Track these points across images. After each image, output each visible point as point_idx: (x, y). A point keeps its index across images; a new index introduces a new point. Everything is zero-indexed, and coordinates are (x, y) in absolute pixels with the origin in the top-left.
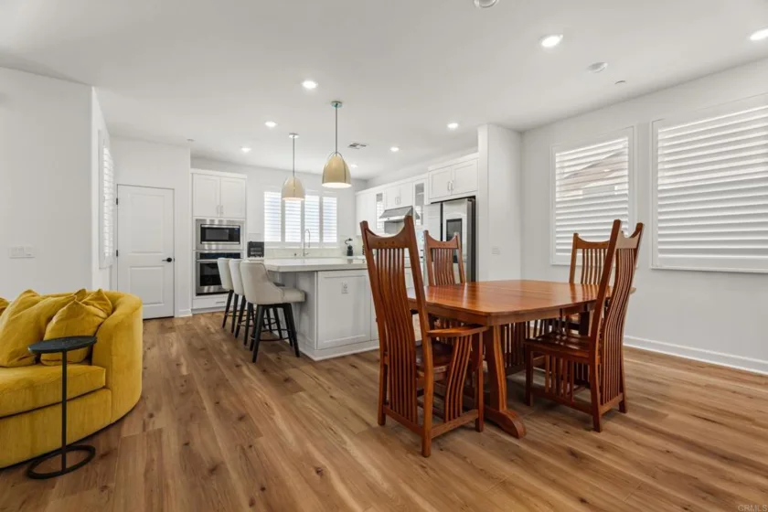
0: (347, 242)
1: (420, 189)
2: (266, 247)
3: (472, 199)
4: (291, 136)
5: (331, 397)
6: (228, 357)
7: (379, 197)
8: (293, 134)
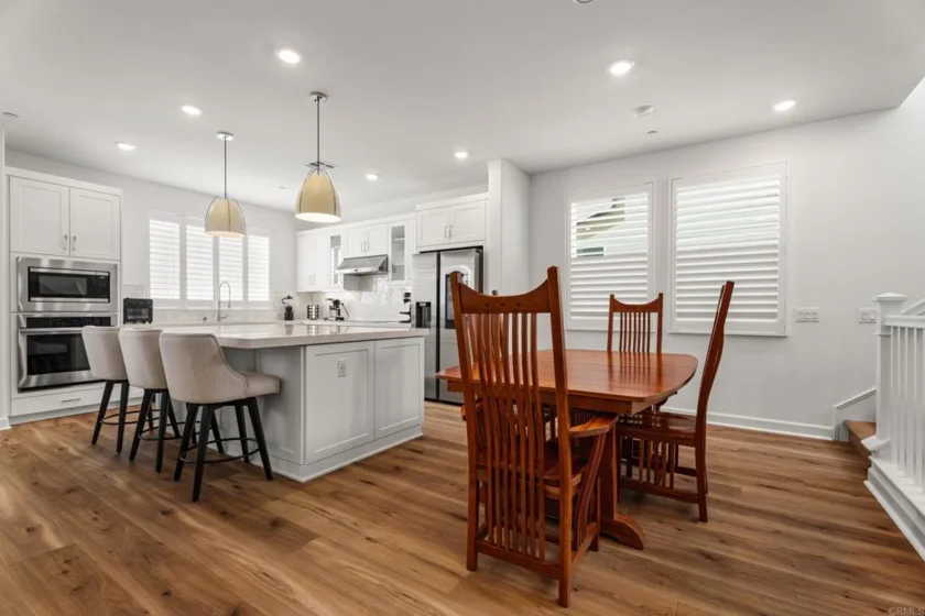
0: (285, 301)
1: (398, 234)
2: (155, 307)
3: (480, 248)
4: (221, 136)
5: (369, 539)
6: (136, 498)
7: (336, 241)
8: (225, 133)
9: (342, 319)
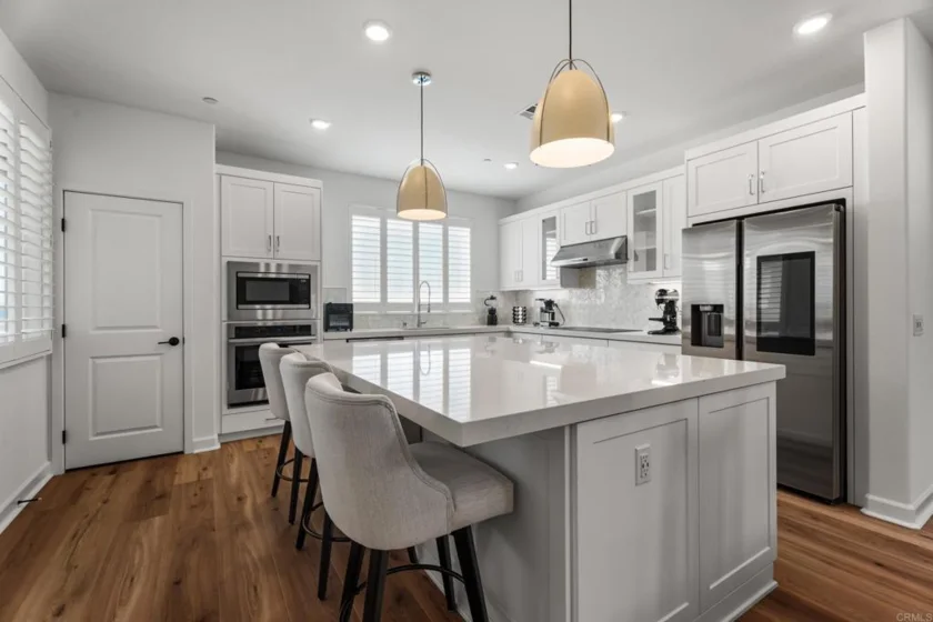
0: (488, 302)
3: (839, 205)
7: (549, 225)
8: (421, 73)
9: (557, 324)
